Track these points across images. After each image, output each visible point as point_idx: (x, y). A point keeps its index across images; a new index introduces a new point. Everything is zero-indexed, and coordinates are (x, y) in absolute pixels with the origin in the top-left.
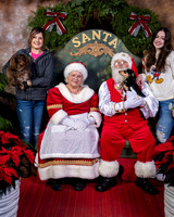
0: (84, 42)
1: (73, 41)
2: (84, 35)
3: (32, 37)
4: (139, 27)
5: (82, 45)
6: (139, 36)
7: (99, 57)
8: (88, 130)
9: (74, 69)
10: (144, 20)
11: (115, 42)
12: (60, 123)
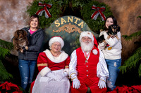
0: (62, 23)
1: (55, 23)
2: (62, 19)
3: (31, 20)
4: (98, 14)
5: (61, 26)
6: (98, 20)
7: (72, 33)
9: (56, 41)
10: (101, 10)
11: (82, 24)
12: (46, 76)
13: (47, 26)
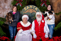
0: (27, 9)
1: (24, 9)
2: (27, 7)
4: (43, 4)
6: (44, 7)
7: (32, 13)
8: (29, 35)
9: (25, 17)
10: (45, 2)
11: (37, 9)
12: (21, 33)
13: (21, 10)
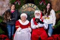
0: (26, 7)
1: (23, 7)
2: (26, 5)
3: (11, 6)
4: (42, 2)
5: (25, 8)
6: (42, 5)
7: (31, 11)
8: (28, 33)
11: (35, 7)
12: (19, 31)
13: (19, 9)
